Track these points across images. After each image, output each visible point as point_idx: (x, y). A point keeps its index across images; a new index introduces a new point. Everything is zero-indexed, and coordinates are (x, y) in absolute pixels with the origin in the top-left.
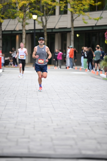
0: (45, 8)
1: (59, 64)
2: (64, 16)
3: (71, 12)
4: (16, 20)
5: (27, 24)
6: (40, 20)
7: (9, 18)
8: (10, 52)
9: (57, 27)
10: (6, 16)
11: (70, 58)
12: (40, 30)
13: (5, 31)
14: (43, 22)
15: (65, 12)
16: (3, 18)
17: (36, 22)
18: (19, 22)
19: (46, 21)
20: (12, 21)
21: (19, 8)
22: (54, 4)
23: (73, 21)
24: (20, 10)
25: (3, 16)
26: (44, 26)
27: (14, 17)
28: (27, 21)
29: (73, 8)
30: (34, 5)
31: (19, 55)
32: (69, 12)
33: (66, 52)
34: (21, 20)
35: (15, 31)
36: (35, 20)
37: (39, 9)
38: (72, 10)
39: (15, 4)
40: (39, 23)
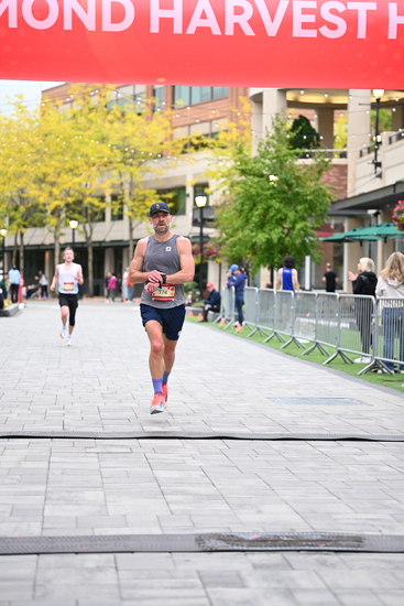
0: (89, 212)
1: (112, 294)
2: (118, 223)
3: (130, 217)
4: (46, 229)
5: (62, 234)
6: (81, 228)
7: (35, 226)
8: (37, 278)
9: (108, 239)
10: (30, 223)
11: (129, 286)
12: (83, 243)
13: (28, 246)
14: (86, 232)
15: (120, 217)
16: (25, 226)
17: (76, 232)
18: (50, 231)
19: (91, 230)
20: (39, 231)
21: (49, 212)
22: (102, 205)
23: (131, 230)
24: (52, 213)
25: (26, 223)
26: (88, 238)
27: (42, 224)
28: (62, 231)
29: (132, 211)
30: (73, 206)
31: (61, 282)
32: (126, 218)
33: (121, 277)
34: (53, 229)
35: (43, 245)
36: (74, 230)
37: (80, 213)
38: (130, 214)
39: (45, 205)
40: (80, 233)
